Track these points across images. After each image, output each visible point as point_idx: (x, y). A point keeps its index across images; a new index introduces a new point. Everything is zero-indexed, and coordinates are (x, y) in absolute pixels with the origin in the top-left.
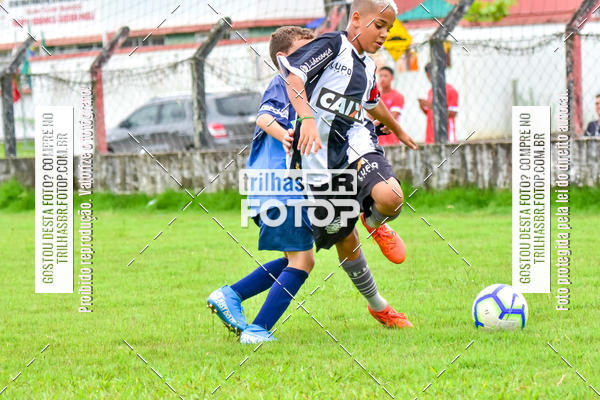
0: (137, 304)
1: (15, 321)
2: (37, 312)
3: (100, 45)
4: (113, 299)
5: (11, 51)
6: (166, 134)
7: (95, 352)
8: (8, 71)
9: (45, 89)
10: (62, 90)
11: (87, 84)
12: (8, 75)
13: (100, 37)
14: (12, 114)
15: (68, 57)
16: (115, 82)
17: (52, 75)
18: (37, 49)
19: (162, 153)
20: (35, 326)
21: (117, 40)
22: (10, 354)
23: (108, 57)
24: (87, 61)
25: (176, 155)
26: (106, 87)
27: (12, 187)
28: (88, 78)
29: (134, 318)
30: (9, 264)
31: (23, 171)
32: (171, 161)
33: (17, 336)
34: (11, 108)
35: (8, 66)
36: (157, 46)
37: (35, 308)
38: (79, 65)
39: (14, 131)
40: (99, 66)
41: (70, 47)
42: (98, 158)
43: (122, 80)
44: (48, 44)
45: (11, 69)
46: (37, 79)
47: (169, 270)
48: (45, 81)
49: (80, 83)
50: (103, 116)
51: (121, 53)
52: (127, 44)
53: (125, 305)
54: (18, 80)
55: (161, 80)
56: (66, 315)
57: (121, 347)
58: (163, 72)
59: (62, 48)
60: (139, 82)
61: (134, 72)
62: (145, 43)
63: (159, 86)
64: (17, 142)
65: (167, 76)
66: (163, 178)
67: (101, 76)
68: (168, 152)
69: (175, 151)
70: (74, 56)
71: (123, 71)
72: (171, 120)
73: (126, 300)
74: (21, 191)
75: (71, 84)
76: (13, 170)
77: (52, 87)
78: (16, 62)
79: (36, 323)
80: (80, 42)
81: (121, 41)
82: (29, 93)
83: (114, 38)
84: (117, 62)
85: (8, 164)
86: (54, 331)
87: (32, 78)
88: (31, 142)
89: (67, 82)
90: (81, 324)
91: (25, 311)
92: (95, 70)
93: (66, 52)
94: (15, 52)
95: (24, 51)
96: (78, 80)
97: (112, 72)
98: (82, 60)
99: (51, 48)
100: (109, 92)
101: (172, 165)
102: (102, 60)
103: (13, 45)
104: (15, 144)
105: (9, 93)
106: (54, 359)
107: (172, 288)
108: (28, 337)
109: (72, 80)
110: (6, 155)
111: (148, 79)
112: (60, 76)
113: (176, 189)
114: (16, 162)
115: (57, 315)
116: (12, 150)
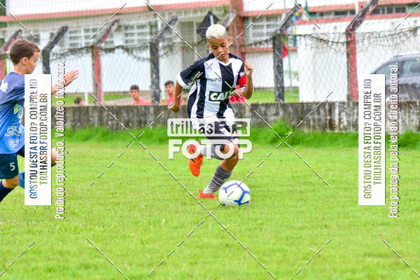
0: (383, 224)
1: (283, 235)
2: (301, 229)
3: (353, 12)
4: (363, 219)
5: (281, 15)
6: (406, 85)
7: (350, 263)
8: (279, 32)
9: (309, 47)
10: (323, 48)
11: (343, 43)
12: (279, 35)
13: (353, 5)
14: (282, 67)
15: (327, 21)
16: (366, 42)
17: (314, 36)
18: (301, 14)
19: (403, 101)
20: (300, 240)
21: (368, 8)
22: (280, 262)
23: (361, 22)
24: (343, 25)
25: (415, 102)
26: (359, 46)
27: (281, 127)
28: (343, 39)
29: (380, 235)
30: (278, 189)
31: (290, 114)
32: (410, 108)
33: (286, 247)
34: (281, 62)
35: (279, 28)
36: (400, 14)
37: (300, 225)
38: (335, 28)
39: (283, 80)
40: (353, 29)
41: (329, 13)
42: (351, 103)
43: (372, 40)
44: (310, 10)
45: (281, 30)
46: (302, 38)
47: (409, 197)
48: (308, 41)
49: (337, 43)
50: (356, 70)
51: (371, 18)
52: (375, 12)
53: (373, 225)
54: (287, 39)
55: (403, 41)
56: (325, 231)
57: (370, 259)
58: (405, 35)
59: (322, 14)
60: (386, 43)
61: (382, 34)
62: (390, 11)
63: (402, 46)
64: (285, 90)
65: (408, 38)
66: (403, 121)
67: (355, 38)
68: (409, 100)
69: (414, 99)
70: (333, 21)
71: (372, 34)
72: (411, 74)
73: (374, 220)
74: (288, 130)
75: (330, 43)
76: (281, 113)
77: (315, 45)
78: (286, 25)
79: (301, 238)
80: (338, 9)
81: (371, 9)
82: (295, 51)
83: (365, 7)
84: (368, 26)
85: (277, 108)
86: (316, 245)
87: (298, 38)
88: (296, 90)
89: (326, 42)
90: (337, 238)
91: (291, 227)
92: (350, 32)
93: (325, 17)
94: (284, 16)
95: (292, 15)
96: (336, 41)
97: (363, 34)
98: (338, 24)
99: (312, 14)
100: (362, 51)
101: (411, 111)
102: (355, 24)
103: (283, 11)
104: (283, 92)
105: (279, 50)
106: (316, 267)
107: (412, 211)
108: (293, 248)
109: (331, 40)
110: (276, 100)
111: (393, 40)
112: (321, 37)
113: (415, 131)
114: (284, 106)
115: (318, 231)
116: (281, 96)
